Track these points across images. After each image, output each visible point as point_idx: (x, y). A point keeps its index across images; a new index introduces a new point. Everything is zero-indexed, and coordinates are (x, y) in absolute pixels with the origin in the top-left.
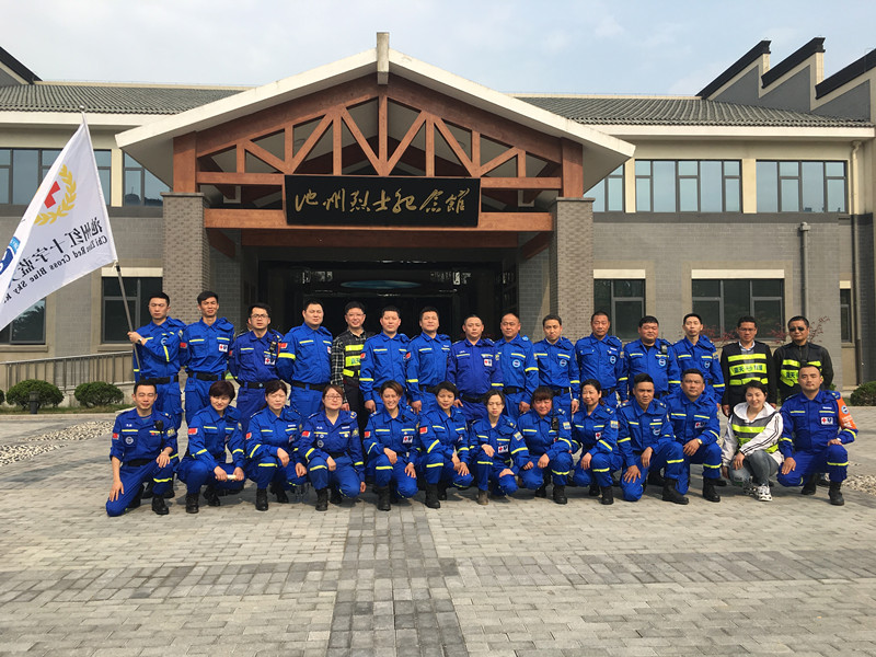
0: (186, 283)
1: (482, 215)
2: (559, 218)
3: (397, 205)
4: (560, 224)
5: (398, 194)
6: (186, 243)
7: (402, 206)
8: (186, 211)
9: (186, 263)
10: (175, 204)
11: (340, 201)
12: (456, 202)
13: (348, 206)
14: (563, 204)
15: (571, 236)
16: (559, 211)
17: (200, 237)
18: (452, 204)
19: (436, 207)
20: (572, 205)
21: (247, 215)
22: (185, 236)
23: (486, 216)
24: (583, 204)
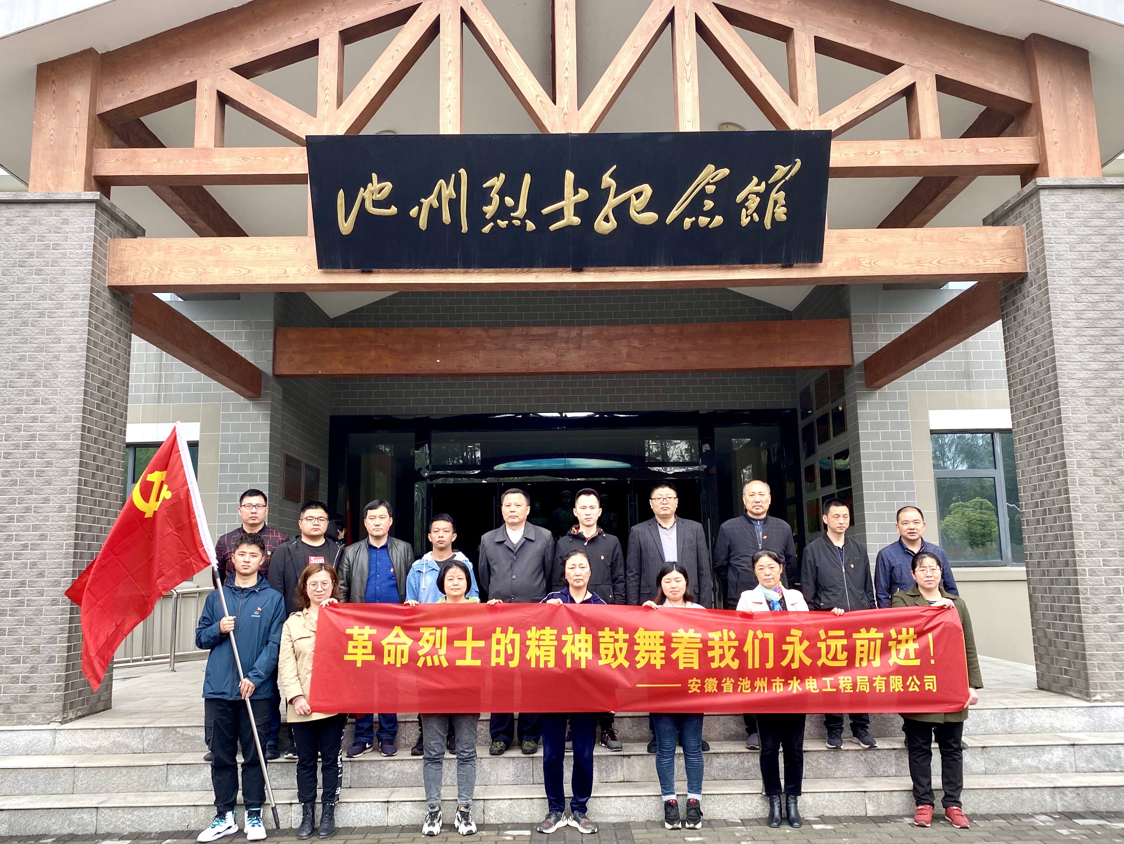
1: (833, 237)
2: (1049, 232)
3: (607, 209)
4: (1052, 250)
5: (607, 180)
6: (46, 321)
7: (620, 213)
8: (53, 238)
11: (454, 204)
12: (764, 197)
13: (477, 217)
16: (1047, 215)
17: (82, 305)
18: (754, 203)
19: (711, 214)
22: (47, 304)
23: (843, 240)
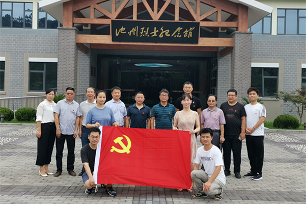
0: (67, 67)
1: (200, 39)
2: (236, 41)
3: (161, 34)
4: (236, 44)
5: (162, 29)
6: (68, 50)
7: (164, 34)
8: (68, 35)
9: (68, 59)
10: (63, 32)
11: (136, 32)
12: (188, 33)
13: (139, 34)
14: (238, 35)
15: (241, 49)
16: (236, 38)
17: (74, 47)
18: (187, 33)
19: (179, 35)
20: (242, 35)
21: (94, 37)
22: (68, 47)
23: (202, 39)
24: (247, 35)
